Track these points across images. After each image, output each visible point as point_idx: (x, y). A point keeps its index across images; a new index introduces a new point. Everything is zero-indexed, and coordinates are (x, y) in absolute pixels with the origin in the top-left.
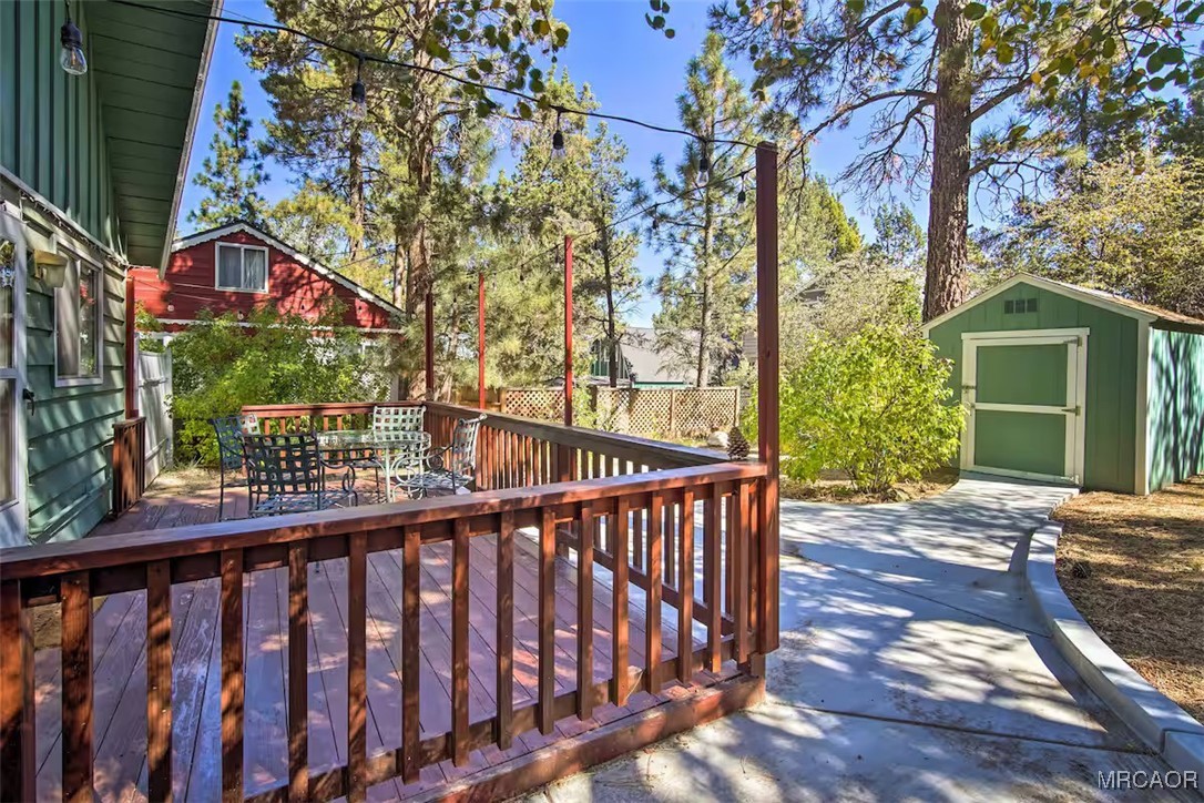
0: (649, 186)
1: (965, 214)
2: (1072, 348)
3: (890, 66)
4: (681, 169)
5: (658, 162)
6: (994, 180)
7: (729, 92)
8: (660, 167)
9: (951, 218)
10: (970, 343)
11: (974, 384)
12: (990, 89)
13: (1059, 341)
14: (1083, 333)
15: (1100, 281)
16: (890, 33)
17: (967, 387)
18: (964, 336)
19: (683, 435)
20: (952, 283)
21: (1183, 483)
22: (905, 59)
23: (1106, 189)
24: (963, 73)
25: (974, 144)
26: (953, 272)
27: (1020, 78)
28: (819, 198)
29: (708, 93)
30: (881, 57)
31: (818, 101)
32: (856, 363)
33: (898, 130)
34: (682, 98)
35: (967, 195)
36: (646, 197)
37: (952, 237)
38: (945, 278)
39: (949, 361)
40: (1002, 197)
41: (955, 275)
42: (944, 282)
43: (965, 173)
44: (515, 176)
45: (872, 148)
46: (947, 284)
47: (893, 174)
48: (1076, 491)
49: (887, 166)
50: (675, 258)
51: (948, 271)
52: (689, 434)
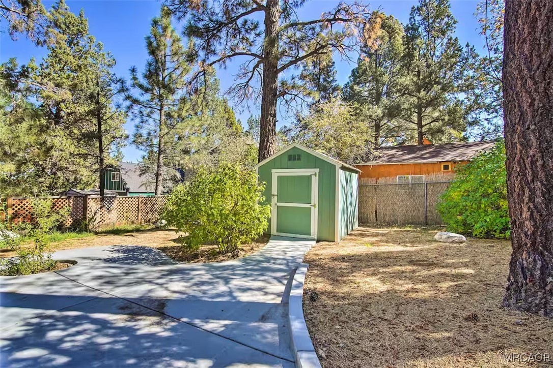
0: (129, 83)
1: (275, 116)
2: (313, 177)
3: (247, 44)
4: (146, 77)
5: (133, 70)
6: (287, 101)
7: (174, 41)
8: (135, 74)
9: (269, 116)
10: (276, 173)
11: (277, 194)
12: (285, 60)
13: (309, 174)
14: (317, 170)
15: (323, 149)
16: (247, 27)
17: (274, 195)
18: (273, 171)
19: (146, 222)
20: (269, 146)
21: (350, 235)
22: (253, 42)
23: (325, 112)
24: (274, 50)
25: (279, 85)
26: (270, 141)
27: (296, 57)
28: (223, 107)
29: (162, 39)
30: (243, 38)
31: (214, 52)
32: (217, 183)
33: (250, 74)
34: (148, 38)
35: (276, 106)
36: (127, 89)
37: (270, 125)
38: (267, 144)
39: (264, 183)
40: (290, 110)
41: (271, 143)
42: (266, 146)
43: (275, 96)
44: (42, 65)
45: (239, 81)
46: (268, 146)
47: (248, 95)
48: (314, 243)
49: (246, 91)
50: (141, 124)
51: (268, 141)
52: (149, 221)
